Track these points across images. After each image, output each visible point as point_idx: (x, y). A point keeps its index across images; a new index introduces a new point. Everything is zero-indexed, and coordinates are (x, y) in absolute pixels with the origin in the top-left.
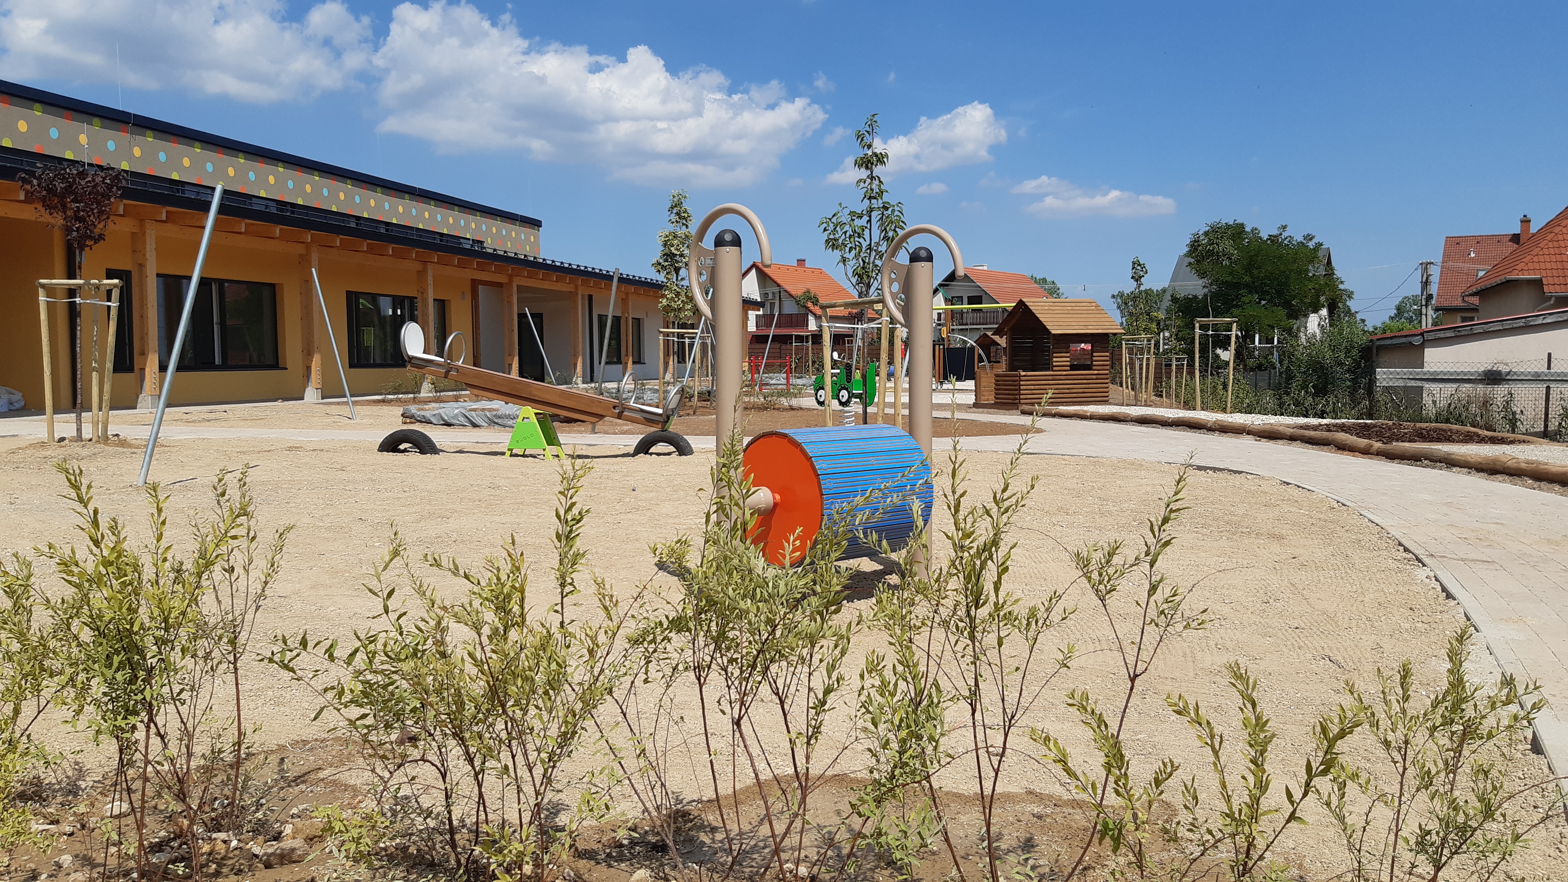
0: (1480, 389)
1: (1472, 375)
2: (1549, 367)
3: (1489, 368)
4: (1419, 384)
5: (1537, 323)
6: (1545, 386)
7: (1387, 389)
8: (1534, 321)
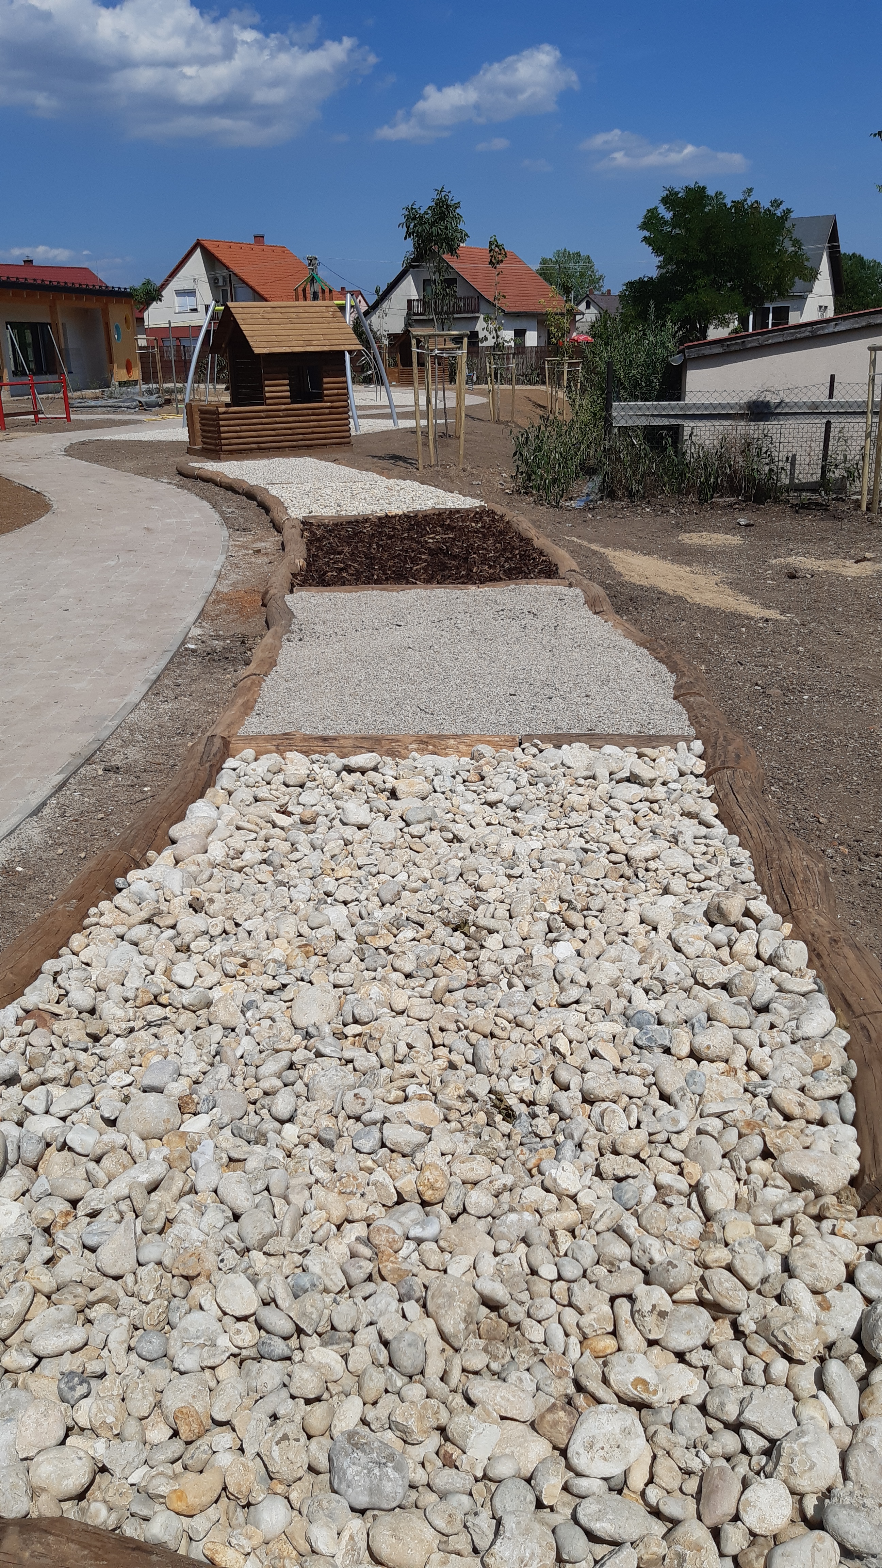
0: (742, 428)
1: (732, 408)
2: (831, 395)
3: (754, 398)
4: (679, 422)
5: (826, 331)
6: (825, 421)
7: (624, 430)
8: (823, 328)
